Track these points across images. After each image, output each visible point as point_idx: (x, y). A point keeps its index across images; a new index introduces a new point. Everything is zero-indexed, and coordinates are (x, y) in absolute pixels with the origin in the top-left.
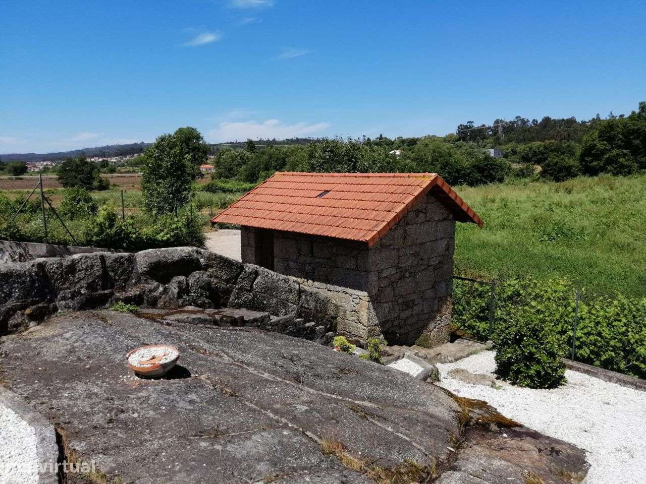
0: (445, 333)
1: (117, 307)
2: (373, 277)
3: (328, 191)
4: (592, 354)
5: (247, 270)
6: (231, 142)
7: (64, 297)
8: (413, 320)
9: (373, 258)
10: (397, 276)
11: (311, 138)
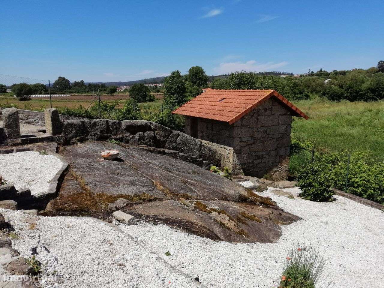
0: (284, 174)
1: (111, 141)
2: (237, 141)
3: (224, 99)
4: (363, 191)
5: (174, 133)
6: (225, 75)
7: (91, 135)
8: (263, 165)
9: (236, 131)
10: (252, 142)
11: (275, 72)
